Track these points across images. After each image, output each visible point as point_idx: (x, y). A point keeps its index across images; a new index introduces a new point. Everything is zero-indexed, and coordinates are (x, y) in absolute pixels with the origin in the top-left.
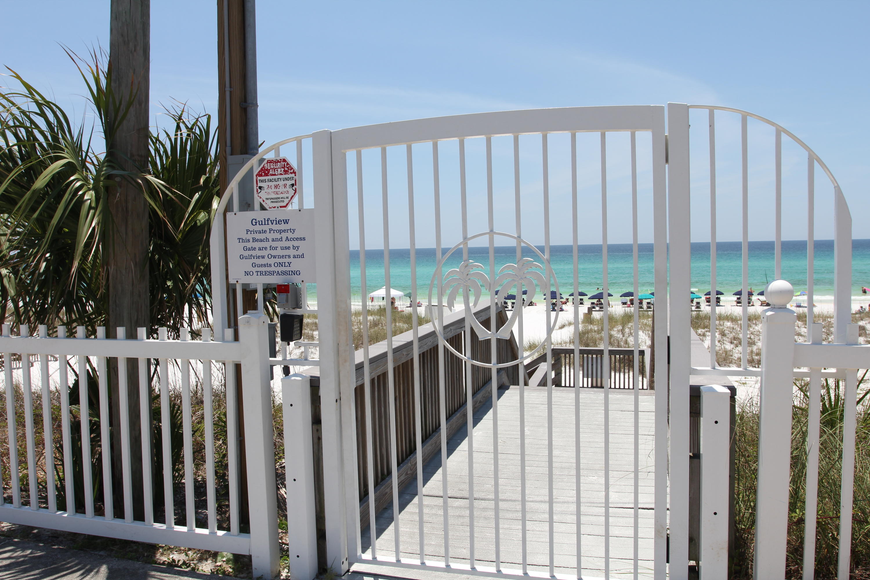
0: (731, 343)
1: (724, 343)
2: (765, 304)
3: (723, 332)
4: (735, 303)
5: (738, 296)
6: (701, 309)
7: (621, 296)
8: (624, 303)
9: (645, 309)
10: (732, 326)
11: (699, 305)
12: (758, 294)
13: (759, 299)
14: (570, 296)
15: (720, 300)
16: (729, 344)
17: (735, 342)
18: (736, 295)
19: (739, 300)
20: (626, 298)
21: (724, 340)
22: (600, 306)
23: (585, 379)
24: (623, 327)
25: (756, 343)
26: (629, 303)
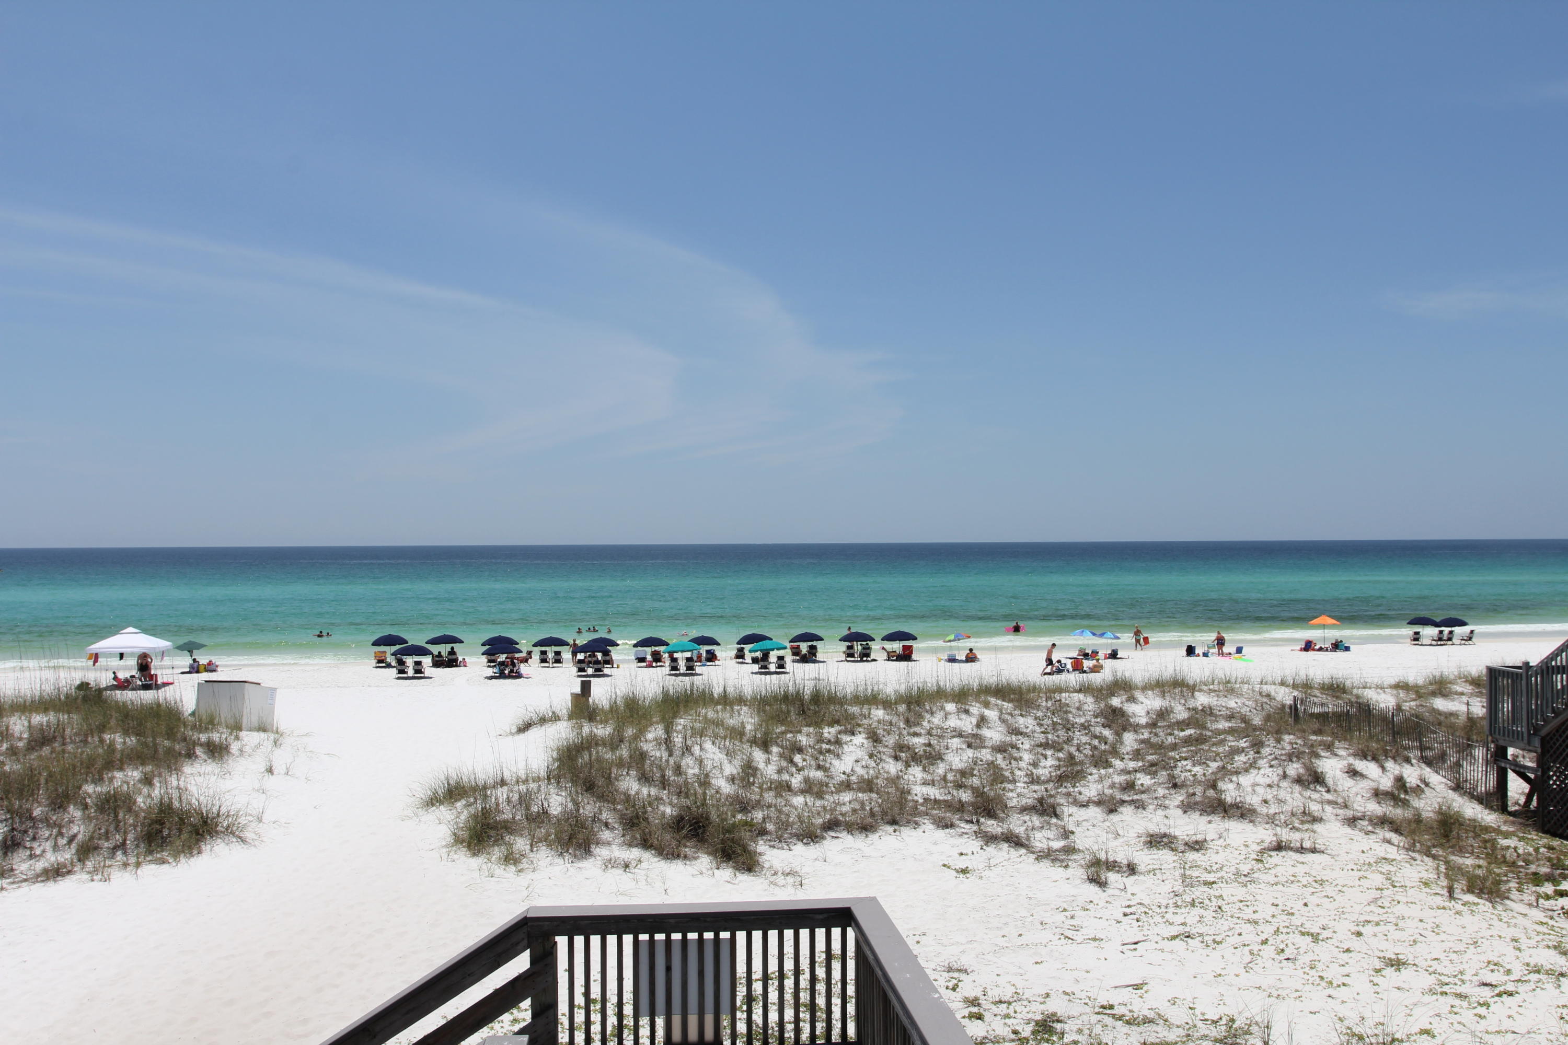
0: (896, 758)
1: (881, 760)
2: (895, 658)
3: (875, 734)
4: (843, 657)
5: (849, 644)
6: (787, 670)
7: (635, 646)
8: (641, 660)
9: (682, 672)
10: (887, 718)
11: (782, 662)
12: (883, 640)
13: (883, 648)
14: (535, 645)
15: (816, 652)
16: (891, 760)
17: (903, 755)
18: (845, 641)
19: (851, 651)
20: (645, 648)
21: (879, 752)
22: (596, 666)
23: (644, 1021)
24: (668, 730)
25: (943, 757)
26: (649, 658)
